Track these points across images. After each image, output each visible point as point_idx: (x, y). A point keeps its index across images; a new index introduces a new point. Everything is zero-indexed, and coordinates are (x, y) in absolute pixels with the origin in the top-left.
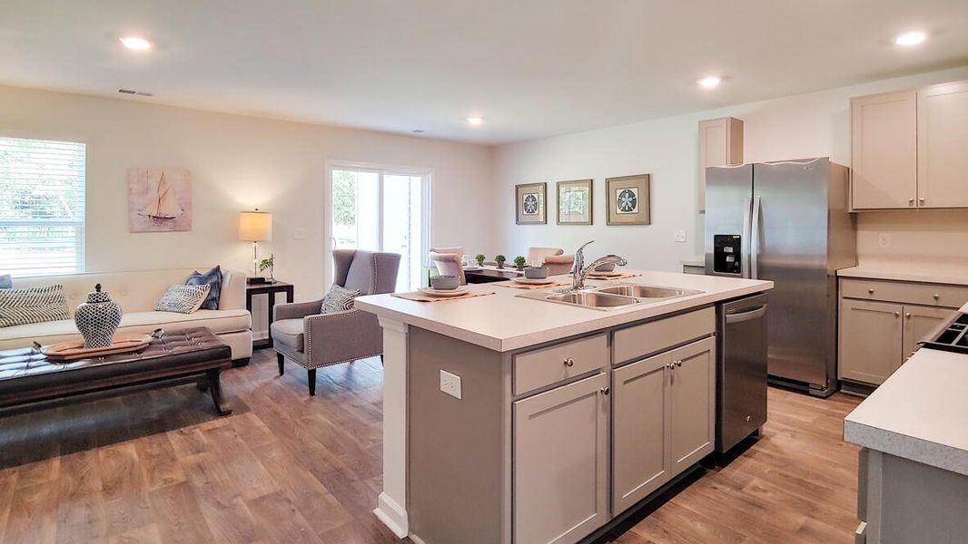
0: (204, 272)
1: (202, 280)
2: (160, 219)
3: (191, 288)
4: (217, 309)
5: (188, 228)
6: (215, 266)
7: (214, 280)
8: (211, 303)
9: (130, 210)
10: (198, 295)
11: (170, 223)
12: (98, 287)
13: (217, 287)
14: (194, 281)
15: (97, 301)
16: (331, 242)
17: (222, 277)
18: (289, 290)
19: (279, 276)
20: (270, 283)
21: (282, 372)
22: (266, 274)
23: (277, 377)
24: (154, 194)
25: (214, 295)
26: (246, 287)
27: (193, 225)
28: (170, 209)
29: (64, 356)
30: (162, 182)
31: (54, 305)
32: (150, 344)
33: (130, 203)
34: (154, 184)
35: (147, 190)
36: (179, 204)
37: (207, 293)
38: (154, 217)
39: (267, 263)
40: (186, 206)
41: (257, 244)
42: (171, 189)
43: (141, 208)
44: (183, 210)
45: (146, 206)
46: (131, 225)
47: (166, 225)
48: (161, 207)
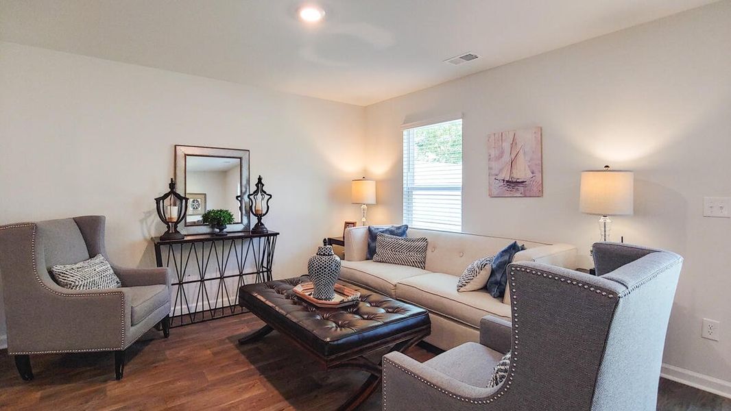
2: (512, 184)
5: (540, 194)
9: (489, 175)
11: (521, 188)
24: (507, 158)
27: (544, 191)
28: (521, 173)
30: (514, 143)
33: (490, 168)
34: (507, 146)
35: (501, 154)
36: (530, 166)
38: (507, 181)
40: (539, 167)
41: (608, 220)
42: (521, 152)
43: (497, 173)
44: (533, 173)
45: (501, 170)
46: (490, 190)
47: (517, 190)
48: (514, 171)
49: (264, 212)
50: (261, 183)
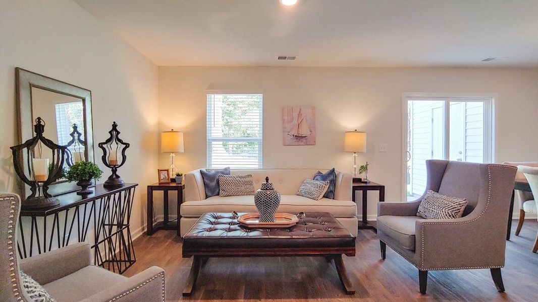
0: (324, 172)
1: (324, 178)
2: (299, 138)
3: (318, 182)
4: (333, 199)
5: (314, 143)
6: (331, 169)
7: (331, 177)
8: (330, 194)
9: (283, 132)
10: (323, 188)
11: (304, 140)
12: (267, 179)
13: (333, 183)
14: (318, 177)
15: (266, 189)
16: (406, 154)
17: (336, 177)
18: (381, 189)
19: (372, 177)
20: (366, 183)
21: (384, 257)
22: (362, 176)
23: (381, 261)
24: (295, 122)
25: (331, 188)
26: (352, 185)
27: (316, 142)
28: (304, 131)
29: (248, 225)
30: (300, 114)
31: (247, 186)
32: (297, 223)
33: (284, 128)
34: (295, 115)
35: (292, 120)
36: (309, 128)
37: (328, 187)
38: (296, 136)
39: (364, 168)
40: (312, 130)
41: (356, 155)
42: (304, 119)
43: (289, 131)
44: (311, 132)
45: (292, 129)
46: (284, 141)
47: (302, 141)
48: (300, 130)
49: (119, 163)
50: (116, 131)
